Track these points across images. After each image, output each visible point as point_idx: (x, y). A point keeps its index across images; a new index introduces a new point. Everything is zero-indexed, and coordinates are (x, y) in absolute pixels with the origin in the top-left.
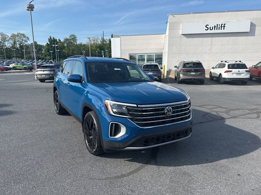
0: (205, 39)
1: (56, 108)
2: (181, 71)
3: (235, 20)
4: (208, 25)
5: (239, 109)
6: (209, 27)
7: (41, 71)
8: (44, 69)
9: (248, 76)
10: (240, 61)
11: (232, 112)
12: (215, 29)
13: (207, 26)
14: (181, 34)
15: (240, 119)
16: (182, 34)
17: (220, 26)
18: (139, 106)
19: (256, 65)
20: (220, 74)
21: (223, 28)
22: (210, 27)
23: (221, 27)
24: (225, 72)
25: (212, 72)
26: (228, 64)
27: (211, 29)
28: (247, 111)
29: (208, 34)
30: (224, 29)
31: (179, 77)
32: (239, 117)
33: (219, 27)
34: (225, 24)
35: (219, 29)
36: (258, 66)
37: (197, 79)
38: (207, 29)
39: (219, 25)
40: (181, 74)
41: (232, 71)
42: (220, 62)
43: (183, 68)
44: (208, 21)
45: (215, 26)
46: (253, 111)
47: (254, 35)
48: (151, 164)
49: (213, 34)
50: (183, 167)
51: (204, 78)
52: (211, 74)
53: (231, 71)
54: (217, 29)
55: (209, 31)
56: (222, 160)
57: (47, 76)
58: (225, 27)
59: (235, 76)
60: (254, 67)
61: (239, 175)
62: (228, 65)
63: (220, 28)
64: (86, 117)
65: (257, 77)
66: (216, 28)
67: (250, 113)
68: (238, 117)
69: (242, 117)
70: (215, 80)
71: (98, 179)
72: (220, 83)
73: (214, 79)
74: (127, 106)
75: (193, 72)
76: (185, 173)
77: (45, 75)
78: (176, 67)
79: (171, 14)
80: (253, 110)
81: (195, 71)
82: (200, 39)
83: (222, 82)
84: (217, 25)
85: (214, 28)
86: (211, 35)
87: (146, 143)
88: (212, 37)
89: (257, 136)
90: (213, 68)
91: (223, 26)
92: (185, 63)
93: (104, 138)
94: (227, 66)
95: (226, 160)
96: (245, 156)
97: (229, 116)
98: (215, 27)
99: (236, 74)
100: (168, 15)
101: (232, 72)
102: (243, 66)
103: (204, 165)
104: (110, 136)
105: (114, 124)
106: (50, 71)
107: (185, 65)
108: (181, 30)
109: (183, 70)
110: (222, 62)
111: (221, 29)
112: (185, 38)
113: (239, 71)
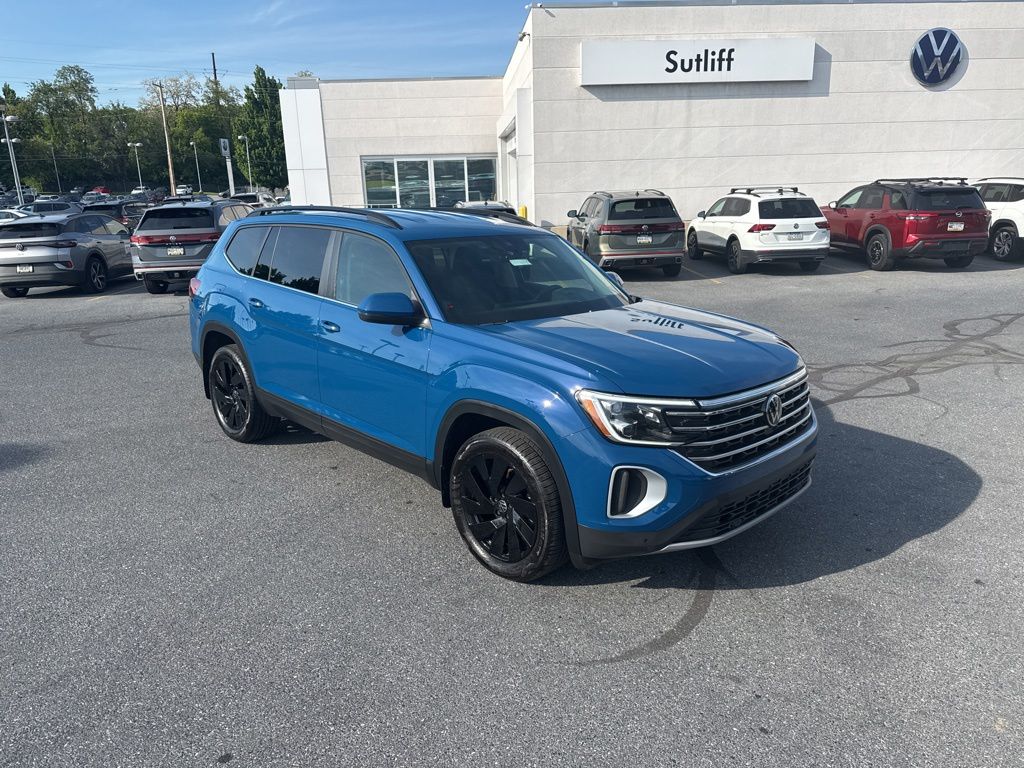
0: (665, 105)
1: (224, 416)
2: (602, 232)
3: (765, 36)
4: (675, 53)
5: (843, 366)
6: (676, 58)
7: (11, 246)
8: (22, 237)
9: (824, 242)
10: (795, 190)
11: (828, 377)
12: (698, 70)
13: (672, 56)
14: (581, 83)
15: (869, 400)
16: (582, 86)
17: (717, 57)
18: (701, 403)
19: (841, 200)
20: (733, 238)
21: (725, 64)
22: (683, 61)
23: (721, 60)
24: (751, 231)
25: (697, 230)
26: (760, 200)
27: (687, 66)
28: (871, 369)
29: (677, 88)
30: (729, 69)
31: (597, 253)
32: (863, 393)
33: (713, 60)
34: (732, 50)
35: (713, 69)
36: (846, 202)
37: (659, 259)
38: (671, 66)
39: (713, 53)
40: (604, 242)
41: (774, 226)
42: (725, 194)
43: (609, 219)
44: (675, 38)
45: (699, 56)
46: (888, 368)
47: (826, 94)
48: (722, 587)
49: (692, 88)
50: (817, 580)
51: (682, 255)
52: (695, 236)
53: (770, 227)
54: (706, 70)
55: (679, 76)
56: (909, 545)
57: (39, 270)
58: (733, 60)
59: (784, 244)
60: (833, 206)
61: (978, 582)
62: (760, 203)
63: (717, 63)
64: (473, 451)
65: (844, 244)
66: (702, 64)
67: (884, 379)
68: (858, 395)
69: (870, 392)
70: (707, 257)
71: (604, 661)
72: (732, 268)
73: (705, 253)
74: (666, 408)
75: (644, 233)
76: (838, 601)
77: (30, 264)
78: (572, 214)
79: (539, 5)
80: (885, 363)
81: (653, 230)
82: (649, 106)
83: (738, 267)
84: (706, 51)
85: (695, 64)
86: (685, 91)
87: (724, 522)
88: (690, 97)
89: (949, 455)
90: (702, 215)
91: (726, 58)
92: (614, 199)
93: (585, 521)
94: (754, 209)
95: (917, 542)
96: (958, 522)
97: (831, 396)
98: (698, 60)
99: (786, 237)
100: (527, 7)
101: (774, 230)
102: (805, 208)
103: (871, 566)
104: (612, 514)
105: (625, 474)
106: (55, 245)
107: (615, 208)
108: (579, 71)
109: (609, 228)
110: (733, 191)
111: (720, 69)
112: (594, 103)
113: (796, 226)
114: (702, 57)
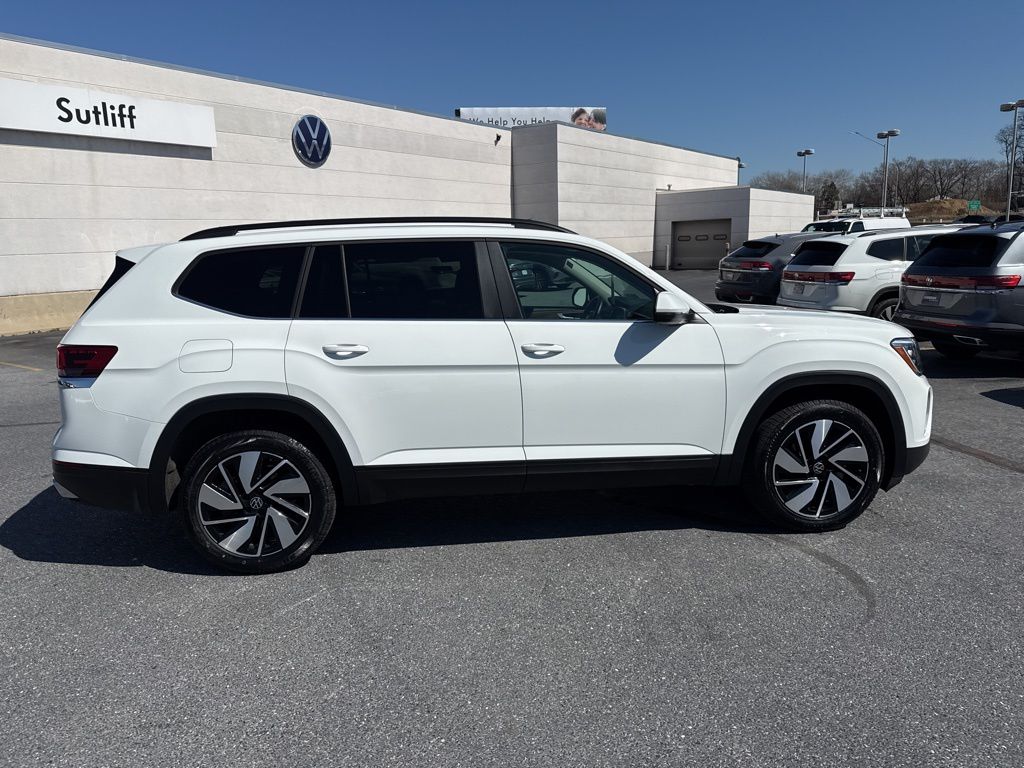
0: (62, 158)
4: (66, 101)
13: (64, 104)
17: (116, 112)
21: (127, 120)
22: (78, 111)
23: (122, 116)
27: (84, 118)
29: (74, 141)
30: (132, 126)
33: (113, 115)
34: (132, 108)
35: (114, 124)
38: (65, 116)
39: (112, 108)
45: (96, 108)
54: (106, 124)
58: (135, 117)
63: (118, 119)
66: (101, 117)
82: (42, 158)
84: (104, 104)
85: (92, 116)
91: (127, 115)
98: (96, 112)
111: (123, 125)
114: (100, 109)
